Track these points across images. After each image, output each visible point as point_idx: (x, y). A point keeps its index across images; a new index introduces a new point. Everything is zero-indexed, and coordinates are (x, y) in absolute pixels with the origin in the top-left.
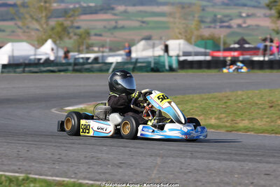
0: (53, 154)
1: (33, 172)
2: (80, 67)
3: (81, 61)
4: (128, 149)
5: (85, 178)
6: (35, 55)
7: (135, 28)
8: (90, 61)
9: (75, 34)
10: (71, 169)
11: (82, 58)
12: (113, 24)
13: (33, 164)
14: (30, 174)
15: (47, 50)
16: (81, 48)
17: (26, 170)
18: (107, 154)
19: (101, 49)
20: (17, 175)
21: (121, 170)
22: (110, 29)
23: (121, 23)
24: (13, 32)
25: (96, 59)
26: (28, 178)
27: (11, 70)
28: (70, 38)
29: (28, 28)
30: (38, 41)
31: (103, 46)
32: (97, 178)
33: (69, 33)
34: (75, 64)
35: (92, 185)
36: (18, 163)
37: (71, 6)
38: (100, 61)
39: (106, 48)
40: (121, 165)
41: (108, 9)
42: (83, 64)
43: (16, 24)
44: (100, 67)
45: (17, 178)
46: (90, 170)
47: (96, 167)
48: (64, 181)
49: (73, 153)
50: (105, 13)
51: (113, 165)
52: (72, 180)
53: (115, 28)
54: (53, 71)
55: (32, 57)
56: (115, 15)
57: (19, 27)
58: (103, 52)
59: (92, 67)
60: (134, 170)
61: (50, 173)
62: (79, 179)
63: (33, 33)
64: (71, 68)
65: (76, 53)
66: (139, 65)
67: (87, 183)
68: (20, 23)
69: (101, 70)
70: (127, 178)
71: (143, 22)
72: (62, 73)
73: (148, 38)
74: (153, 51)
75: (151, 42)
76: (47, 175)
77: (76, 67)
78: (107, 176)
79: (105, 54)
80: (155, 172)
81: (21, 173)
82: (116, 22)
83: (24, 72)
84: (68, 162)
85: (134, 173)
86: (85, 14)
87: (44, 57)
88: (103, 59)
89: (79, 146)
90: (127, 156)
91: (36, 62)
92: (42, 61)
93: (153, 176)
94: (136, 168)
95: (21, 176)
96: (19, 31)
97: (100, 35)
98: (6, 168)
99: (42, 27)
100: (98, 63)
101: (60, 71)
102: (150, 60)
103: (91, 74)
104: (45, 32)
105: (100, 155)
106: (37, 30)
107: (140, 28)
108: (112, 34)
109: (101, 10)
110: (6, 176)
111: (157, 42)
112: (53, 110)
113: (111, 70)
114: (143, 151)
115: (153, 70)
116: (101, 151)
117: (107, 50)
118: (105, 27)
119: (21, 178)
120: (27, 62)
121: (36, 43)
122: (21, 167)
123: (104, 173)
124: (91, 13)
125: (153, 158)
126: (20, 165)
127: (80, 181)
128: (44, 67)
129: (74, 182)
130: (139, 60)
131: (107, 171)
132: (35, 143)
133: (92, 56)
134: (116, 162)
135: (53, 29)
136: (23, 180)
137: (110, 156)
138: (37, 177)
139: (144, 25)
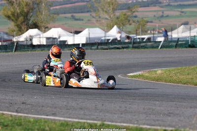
0: (120, 107)
1: (107, 120)
2: (137, 45)
3: (138, 40)
4: (175, 103)
5: (144, 124)
6: (105, 37)
7: (176, 17)
8: (144, 40)
9: (134, 22)
10: (134, 117)
11: (139, 38)
12: (161, 14)
13: (107, 114)
14: (105, 121)
15: (114, 33)
16: (138, 32)
17: (102, 119)
18: (159, 106)
19: (152, 32)
20: (95, 122)
21: (169, 118)
22: (158, 18)
23: (166, 13)
24: (89, 20)
25: (149, 39)
26: (103, 125)
27: (88, 47)
28: (130, 24)
29: (100, 17)
30: (107, 26)
31: (154, 30)
32: (153, 124)
33: (129, 21)
34: (134, 43)
35: (150, 129)
36: (96, 114)
37: (130, 2)
38: (152, 40)
39: (156, 31)
40: (170, 114)
41: (157, 4)
42: (140, 43)
43: (91, 15)
44: (152, 45)
45: (96, 125)
46: (147, 118)
47: (152, 116)
48: (129, 126)
49: (135, 106)
50: (155, 6)
51: (164, 114)
52: (135, 125)
53: (162, 16)
54: (118, 48)
55: (103, 38)
56: (161, 7)
57: (93, 17)
58: (154, 34)
59: (146, 45)
60: (179, 118)
61: (119, 121)
62: (139, 125)
63: (103, 21)
64: (131, 46)
65: (135, 35)
66: (180, 43)
67: (146, 128)
68: (94, 14)
69: (153, 47)
70: (174, 123)
71: (182, 12)
72: (125, 50)
73: (186, 24)
74: (190, 33)
75: (188, 26)
76: (117, 122)
77: (135, 45)
78: (160, 122)
79: (155, 35)
80: (195, 119)
81: (99, 120)
82: (163, 13)
83: (97, 49)
84: (132, 113)
85: (179, 120)
86: (141, 7)
87: (111, 38)
88: (154, 39)
89: (139, 101)
90: (173, 108)
91: (106, 41)
92: (110, 41)
93: (193, 122)
94: (180, 116)
95: (99, 123)
96: (94, 20)
97: (151, 22)
98: (88, 117)
99: (110, 17)
100: (150, 42)
101: (123, 48)
102: (188, 39)
103: (146, 50)
104: (112, 20)
105: (154, 107)
106: (106, 19)
107: (180, 16)
108: (160, 21)
109: (152, 4)
110: (87, 123)
111: (192, 26)
112: (119, 76)
113: (160, 47)
114: (184, 104)
115: (190, 46)
116: (155, 105)
117: (157, 32)
118: (155, 16)
119: (98, 124)
120: (99, 42)
121: (106, 28)
122: (98, 117)
123: (158, 120)
124: (145, 6)
125: (193, 109)
126: (97, 115)
127: (141, 126)
128: (112, 45)
129: (137, 127)
130: (180, 39)
131: (160, 119)
132: (108, 99)
133: (146, 37)
134: (166, 112)
135: (118, 18)
136: (100, 125)
137: (161, 108)
138: (110, 123)
139: (183, 14)
